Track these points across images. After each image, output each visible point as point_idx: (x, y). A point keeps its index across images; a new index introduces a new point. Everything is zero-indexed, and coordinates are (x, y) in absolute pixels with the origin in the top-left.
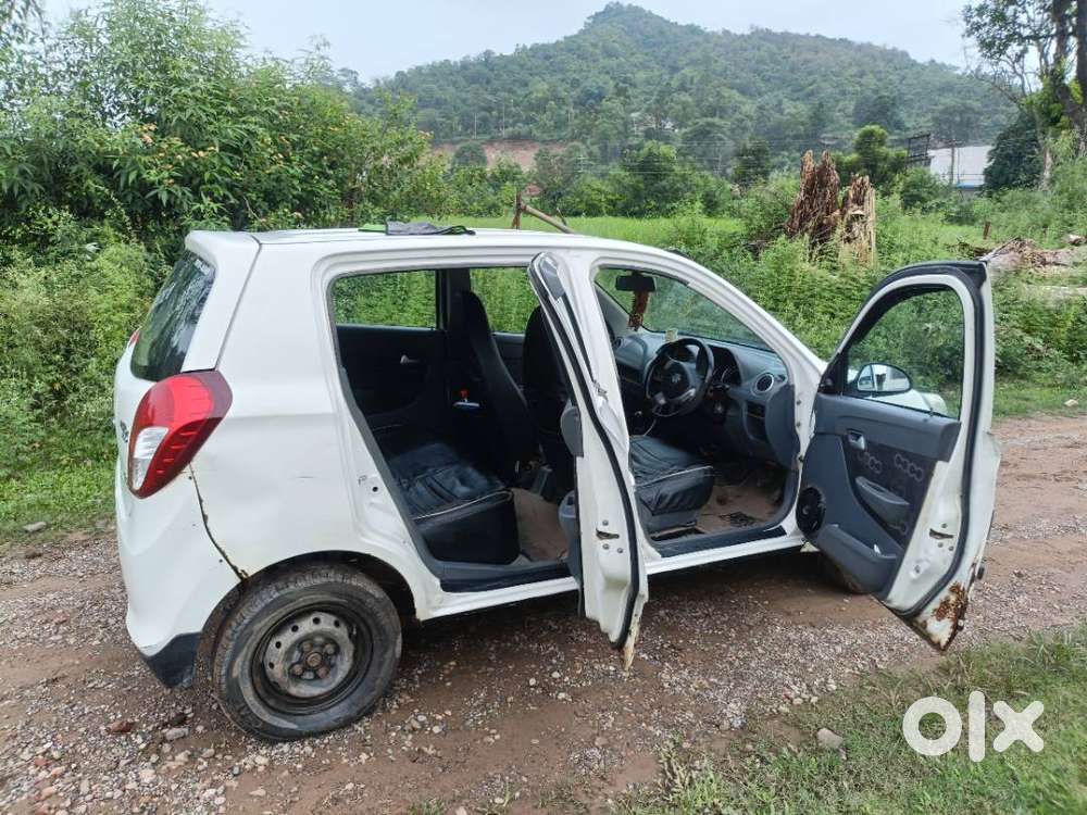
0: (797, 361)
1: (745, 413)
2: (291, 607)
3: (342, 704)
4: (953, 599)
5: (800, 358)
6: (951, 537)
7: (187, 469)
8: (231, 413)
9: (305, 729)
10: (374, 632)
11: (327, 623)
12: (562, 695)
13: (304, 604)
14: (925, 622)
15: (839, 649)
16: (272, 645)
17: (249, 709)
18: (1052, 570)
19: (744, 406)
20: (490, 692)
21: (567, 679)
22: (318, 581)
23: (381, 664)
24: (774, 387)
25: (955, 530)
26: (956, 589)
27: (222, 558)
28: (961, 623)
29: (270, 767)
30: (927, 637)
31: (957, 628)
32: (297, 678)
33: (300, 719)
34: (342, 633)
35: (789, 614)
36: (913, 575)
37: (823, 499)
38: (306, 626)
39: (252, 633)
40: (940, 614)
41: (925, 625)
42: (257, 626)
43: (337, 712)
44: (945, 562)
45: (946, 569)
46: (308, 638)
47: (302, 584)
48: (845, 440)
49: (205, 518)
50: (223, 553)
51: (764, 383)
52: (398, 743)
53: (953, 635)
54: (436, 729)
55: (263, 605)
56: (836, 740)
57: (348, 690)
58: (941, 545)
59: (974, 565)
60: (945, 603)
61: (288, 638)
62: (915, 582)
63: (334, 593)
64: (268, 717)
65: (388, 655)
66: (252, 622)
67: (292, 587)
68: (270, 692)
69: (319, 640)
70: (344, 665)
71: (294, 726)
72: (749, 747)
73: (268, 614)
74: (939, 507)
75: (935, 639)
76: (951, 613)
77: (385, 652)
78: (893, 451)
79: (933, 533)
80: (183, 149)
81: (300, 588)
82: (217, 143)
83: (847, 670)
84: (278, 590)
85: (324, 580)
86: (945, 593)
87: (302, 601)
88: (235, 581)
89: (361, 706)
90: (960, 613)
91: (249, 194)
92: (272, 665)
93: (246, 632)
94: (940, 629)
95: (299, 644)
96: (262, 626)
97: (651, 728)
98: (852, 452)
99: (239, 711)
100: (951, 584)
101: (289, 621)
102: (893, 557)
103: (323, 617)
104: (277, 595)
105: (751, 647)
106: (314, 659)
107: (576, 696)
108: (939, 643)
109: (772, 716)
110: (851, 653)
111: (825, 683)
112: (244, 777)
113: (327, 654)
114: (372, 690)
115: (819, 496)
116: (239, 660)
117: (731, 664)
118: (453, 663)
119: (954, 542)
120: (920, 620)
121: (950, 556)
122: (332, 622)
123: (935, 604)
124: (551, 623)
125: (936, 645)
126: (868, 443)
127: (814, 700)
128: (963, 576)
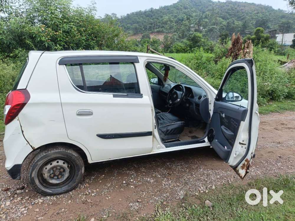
0: (209, 91)
1: (194, 106)
2: (49, 158)
3: (66, 186)
4: (246, 163)
5: (211, 91)
6: (245, 144)
7: (17, 117)
8: (30, 102)
9: (54, 193)
10: (75, 166)
11: (61, 163)
12: (132, 186)
13: (53, 157)
14: (238, 170)
15: (218, 177)
16: (44, 169)
17: (37, 186)
18: (291, 156)
19: (194, 104)
20: (112, 184)
21: (135, 182)
22: (57, 151)
23: (77, 175)
24: (202, 99)
25: (246, 142)
26: (247, 161)
27: (27, 143)
28: (248, 171)
29: (42, 203)
30: (239, 174)
31: (247, 172)
32: (52, 178)
33: (53, 189)
34: (65, 166)
35: (206, 166)
36: (235, 156)
37: (214, 132)
38: (54, 163)
39: (37, 165)
40: (243, 168)
41: (238, 171)
42: (39, 163)
43: (64, 188)
44: (244, 152)
45: (244, 154)
46: (55, 167)
47: (52, 152)
48: (220, 114)
49: (23, 132)
50: (28, 142)
51: (200, 97)
52: (81, 198)
53: (246, 174)
54: (93, 195)
55: (41, 157)
56: (210, 204)
57: (68, 182)
58: (242, 147)
59: (252, 153)
60: (244, 165)
61: (49, 167)
62: (235, 158)
63: (62, 154)
64: (43, 189)
65: (80, 173)
66: (38, 161)
67: (49, 152)
68: (44, 182)
69: (59, 168)
70: (66, 175)
71: (51, 192)
72: (183, 205)
73: (42, 160)
74: (242, 135)
75: (241, 175)
76: (245, 168)
77: (79, 172)
78: (231, 118)
79: (240, 143)
80: (52, 32)
81: (52, 153)
82: (61, 30)
83: (219, 183)
84: (45, 153)
85: (59, 151)
86: (244, 162)
87: (53, 156)
88: (31, 150)
89: (71, 187)
90: (248, 168)
91: (71, 44)
92: (44, 174)
93: (36, 164)
94: (242, 172)
95: (52, 168)
96: (41, 163)
97: (155, 197)
98: (221, 118)
99: (34, 187)
100: (245, 159)
101: (49, 162)
102: (229, 150)
103: (60, 161)
104: (45, 154)
105: (192, 175)
106: (57, 173)
107: (136, 187)
108: (242, 177)
109: (193, 196)
110: (222, 178)
111: (212, 187)
112: (35, 205)
113: (61, 172)
114: (75, 183)
115: (213, 131)
116: (34, 173)
117: (184, 179)
118: (104, 176)
119: (246, 146)
120: (237, 169)
121: (245, 150)
122: (62, 163)
123: (241, 165)
124: (135, 165)
125: (241, 177)
126: (225, 115)
127: (207, 191)
128: (249, 157)
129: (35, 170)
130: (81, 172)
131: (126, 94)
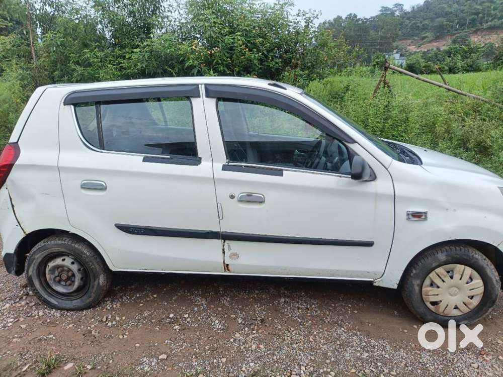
2: (49, 251)
3: (79, 300)
7: (5, 185)
9: (60, 306)
11: (68, 262)
12: (177, 327)
13: (55, 251)
17: (37, 290)
20: (151, 314)
21: (189, 319)
22: (59, 242)
23: (93, 287)
27: (17, 224)
32: (57, 283)
33: (60, 301)
34: (75, 268)
38: (58, 261)
39: (34, 259)
43: (76, 303)
46: (60, 266)
47: (54, 242)
49: (13, 206)
50: (19, 222)
54: (110, 324)
61: (52, 264)
63: (66, 248)
64: (46, 297)
65: (96, 283)
67: (49, 242)
69: (65, 269)
70: (77, 282)
71: (56, 303)
73: (40, 252)
77: (95, 280)
81: (54, 244)
85: (63, 242)
87: (55, 249)
88: (23, 235)
93: (32, 257)
95: (57, 268)
103: (66, 259)
106: (64, 277)
113: (69, 276)
114: (90, 297)
116: (31, 269)
122: (70, 262)
124: (222, 289)
129: (32, 266)
130: (99, 283)
131: (169, 157)
